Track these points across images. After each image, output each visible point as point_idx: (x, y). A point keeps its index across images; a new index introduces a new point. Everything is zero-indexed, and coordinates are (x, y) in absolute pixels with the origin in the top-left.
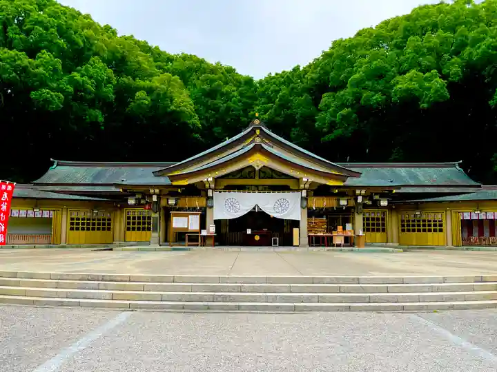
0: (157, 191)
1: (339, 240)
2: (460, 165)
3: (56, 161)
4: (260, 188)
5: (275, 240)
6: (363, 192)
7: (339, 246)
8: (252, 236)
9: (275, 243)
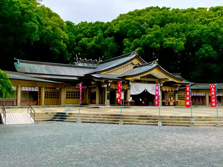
0: (111, 81)
1: (172, 103)
2: (181, 74)
3: (18, 60)
4: (146, 82)
5: (150, 104)
7: (172, 106)
8: (142, 101)
9: (150, 105)
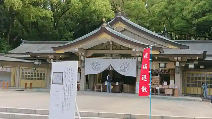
3: (24, 41)
6: (179, 58)
